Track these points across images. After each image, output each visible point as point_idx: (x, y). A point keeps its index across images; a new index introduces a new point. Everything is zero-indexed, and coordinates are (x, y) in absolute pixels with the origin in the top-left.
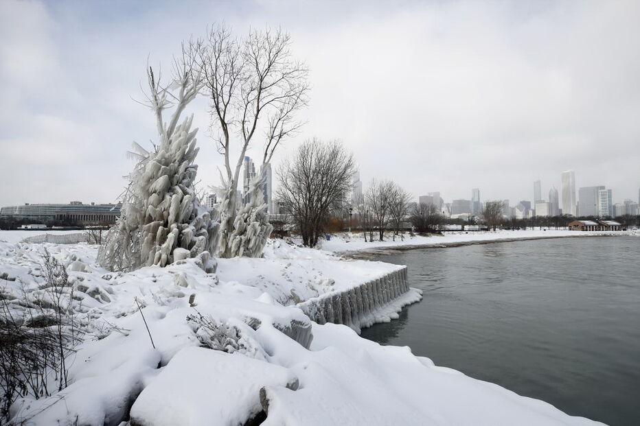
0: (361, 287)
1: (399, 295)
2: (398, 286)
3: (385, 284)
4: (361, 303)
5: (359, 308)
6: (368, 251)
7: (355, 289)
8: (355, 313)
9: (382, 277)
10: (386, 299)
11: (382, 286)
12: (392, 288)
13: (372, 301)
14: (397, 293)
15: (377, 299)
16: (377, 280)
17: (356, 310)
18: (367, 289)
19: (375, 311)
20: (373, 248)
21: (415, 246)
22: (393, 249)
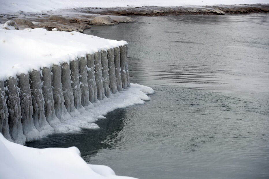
0: (31, 75)
1: (107, 94)
2: (107, 79)
3: (80, 72)
4: (29, 102)
5: (24, 111)
6: (64, 15)
7: (19, 77)
8: (17, 120)
9: (73, 58)
10: (79, 100)
11: (72, 75)
12: (93, 80)
13: (51, 102)
14: (102, 91)
15: (61, 99)
16: (64, 64)
17: (19, 116)
18: (43, 79)
19: (56, 120)
20: (75, 10)
21: (162, 8)
22: (118, 13)
